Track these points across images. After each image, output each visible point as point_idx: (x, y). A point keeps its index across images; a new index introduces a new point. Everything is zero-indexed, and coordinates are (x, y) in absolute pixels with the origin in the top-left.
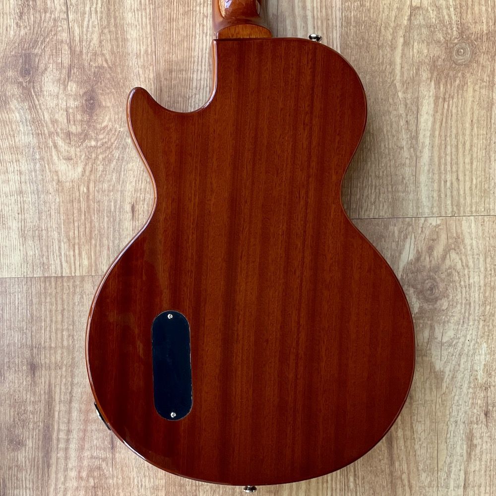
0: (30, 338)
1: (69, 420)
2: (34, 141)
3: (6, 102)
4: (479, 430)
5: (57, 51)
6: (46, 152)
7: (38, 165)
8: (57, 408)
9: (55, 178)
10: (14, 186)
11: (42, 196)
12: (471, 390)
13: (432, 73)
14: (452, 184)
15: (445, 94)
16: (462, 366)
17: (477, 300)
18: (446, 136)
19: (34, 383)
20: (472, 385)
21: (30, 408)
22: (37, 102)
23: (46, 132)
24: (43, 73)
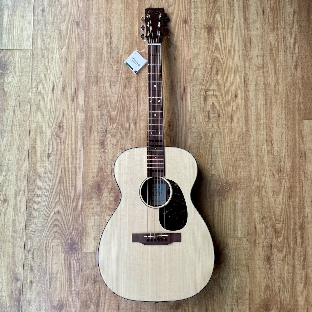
0: (94, 272)
1: (105, 299)
2: (99, 210)
3: (92, 198)
4: (235, 307)
5: (108, 184)
6: (103, 213)
7: (100, 217)
8: (102, 295)
9: (105, 221)
10: (92, 224)
11: (101, 227)
12: (232, 294)
13: (218, 194)
14: (225, 227)
15: (222, 200)
16: (229, 286)
17: (233, 264)
18: (222, 212)
19: (95, 287)
20: (232, 292)
21: (93, 295)
22: (101, 198)
23: (103, 207)
24: (103, 190)
